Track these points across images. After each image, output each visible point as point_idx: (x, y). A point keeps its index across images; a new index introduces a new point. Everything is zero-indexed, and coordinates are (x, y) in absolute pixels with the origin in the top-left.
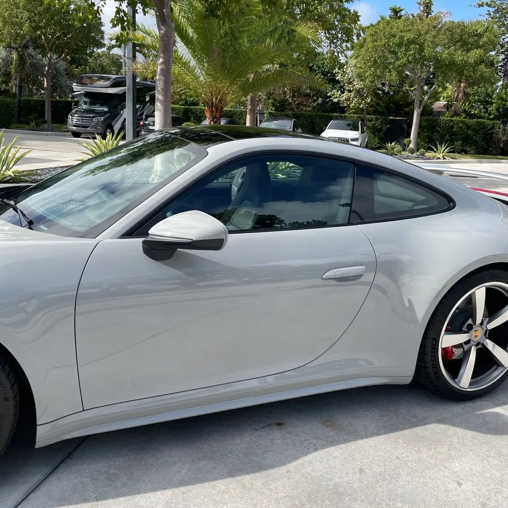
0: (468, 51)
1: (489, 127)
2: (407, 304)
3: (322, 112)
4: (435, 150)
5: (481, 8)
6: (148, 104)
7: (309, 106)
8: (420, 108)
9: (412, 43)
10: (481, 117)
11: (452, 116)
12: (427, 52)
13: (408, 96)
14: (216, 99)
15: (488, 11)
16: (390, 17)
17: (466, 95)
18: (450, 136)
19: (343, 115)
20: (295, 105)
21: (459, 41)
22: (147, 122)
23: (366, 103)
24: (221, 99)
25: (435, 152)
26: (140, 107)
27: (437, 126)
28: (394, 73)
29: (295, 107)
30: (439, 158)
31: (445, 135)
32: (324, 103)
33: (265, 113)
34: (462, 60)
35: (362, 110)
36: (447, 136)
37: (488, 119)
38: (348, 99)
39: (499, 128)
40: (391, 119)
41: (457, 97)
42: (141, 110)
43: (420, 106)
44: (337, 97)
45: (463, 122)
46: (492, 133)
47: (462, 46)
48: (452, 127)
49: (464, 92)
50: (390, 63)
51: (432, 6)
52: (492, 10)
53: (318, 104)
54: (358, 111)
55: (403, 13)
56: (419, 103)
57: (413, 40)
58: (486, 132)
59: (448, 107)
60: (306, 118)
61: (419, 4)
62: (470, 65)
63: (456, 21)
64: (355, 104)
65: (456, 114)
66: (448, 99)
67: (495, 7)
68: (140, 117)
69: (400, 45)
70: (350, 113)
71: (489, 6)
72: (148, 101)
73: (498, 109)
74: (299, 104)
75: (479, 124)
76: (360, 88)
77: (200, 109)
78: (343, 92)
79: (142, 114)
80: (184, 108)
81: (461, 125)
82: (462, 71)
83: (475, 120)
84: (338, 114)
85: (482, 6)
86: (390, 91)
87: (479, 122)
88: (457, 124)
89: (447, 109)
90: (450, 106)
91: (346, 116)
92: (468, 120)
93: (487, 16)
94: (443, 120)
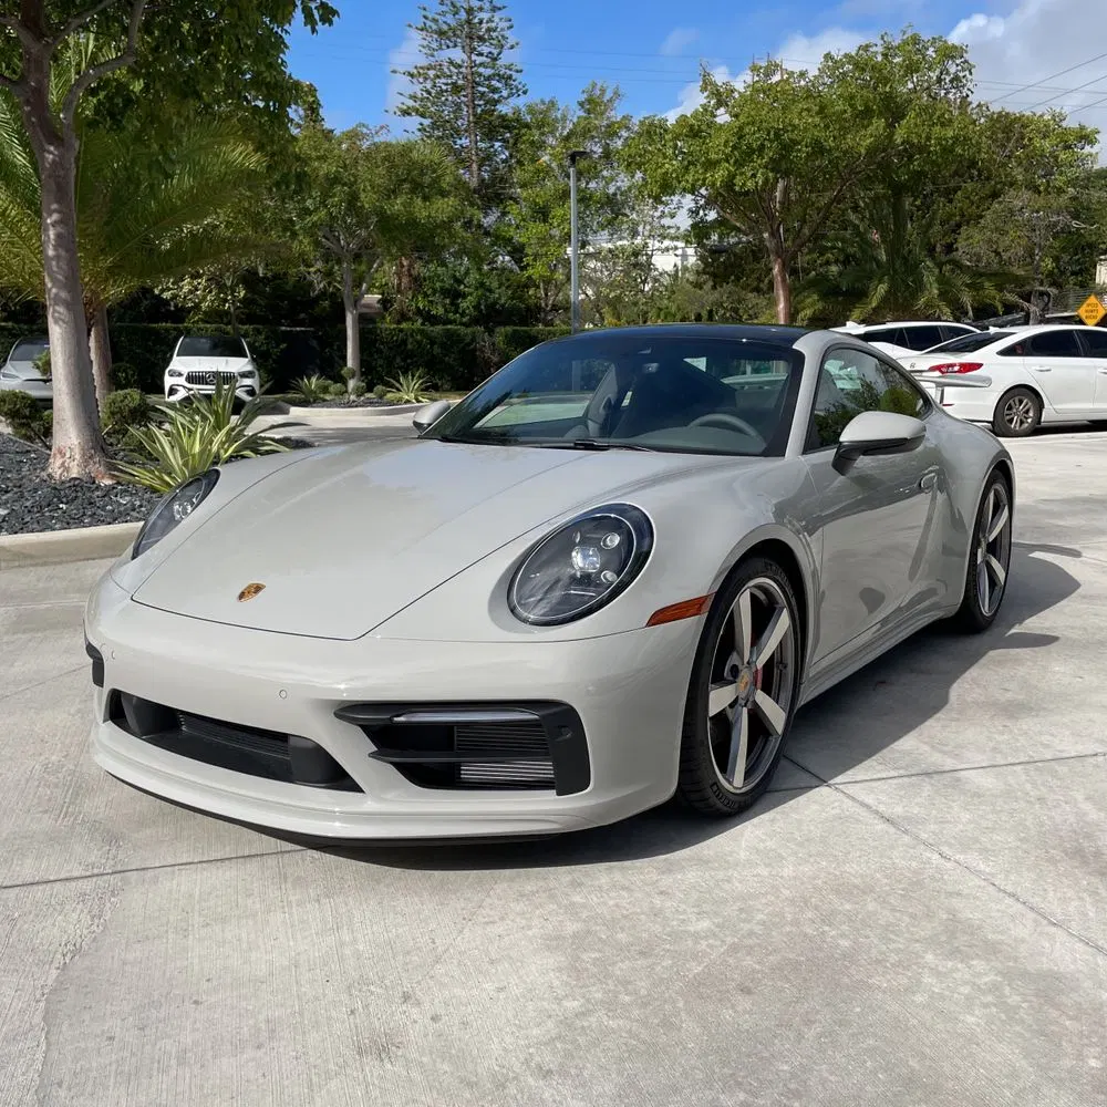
0: (429, 199)
1: (468, 340)
4: (398, 385)
5: (407, 117)
8: (355, 306)
10: (451, 322)
11: (399, 322)
12: (365, 200)
15: (421, 124)
17: (417, 282)
18: (404, 360)
19: (180, 325)
21: (406, 180)
23: (235, 300)
25: (399, 390)
27: (376, 340)
30: (408, 402)
31: (394, 357)
34: (429, 216)
36: (398, 360)
37: (462, 323)
39: (484, 341)
40: (282, 331)
41: (399, 285)
43: (355, 302)
45: (422, 332)
46: (475, 350)
47: (415, 190)
48: (404, 342)
50: (292, 220)
51: (321, 110)
52: (427, 122)
54: (213, 316)
56: (352, 298)
57: (335, 177)
58: (463, 348)
59: (386, 303)
64: (212, 301)
65: (403, 317)
66: (381, 290)
70: (198, 322)
73: (477, 307)
75: (449, 335)
81: (419, 337)
83: (440, 327)
84: (169, 325)
85: (409, 114)
86: (269, 275)
87: (448, 330)
88: (412, 336)
89: (386, 309)
90: (390, 301)
91: (186, 327)
92: (428, 328)
93: (419, 134)
94: (386, 330)
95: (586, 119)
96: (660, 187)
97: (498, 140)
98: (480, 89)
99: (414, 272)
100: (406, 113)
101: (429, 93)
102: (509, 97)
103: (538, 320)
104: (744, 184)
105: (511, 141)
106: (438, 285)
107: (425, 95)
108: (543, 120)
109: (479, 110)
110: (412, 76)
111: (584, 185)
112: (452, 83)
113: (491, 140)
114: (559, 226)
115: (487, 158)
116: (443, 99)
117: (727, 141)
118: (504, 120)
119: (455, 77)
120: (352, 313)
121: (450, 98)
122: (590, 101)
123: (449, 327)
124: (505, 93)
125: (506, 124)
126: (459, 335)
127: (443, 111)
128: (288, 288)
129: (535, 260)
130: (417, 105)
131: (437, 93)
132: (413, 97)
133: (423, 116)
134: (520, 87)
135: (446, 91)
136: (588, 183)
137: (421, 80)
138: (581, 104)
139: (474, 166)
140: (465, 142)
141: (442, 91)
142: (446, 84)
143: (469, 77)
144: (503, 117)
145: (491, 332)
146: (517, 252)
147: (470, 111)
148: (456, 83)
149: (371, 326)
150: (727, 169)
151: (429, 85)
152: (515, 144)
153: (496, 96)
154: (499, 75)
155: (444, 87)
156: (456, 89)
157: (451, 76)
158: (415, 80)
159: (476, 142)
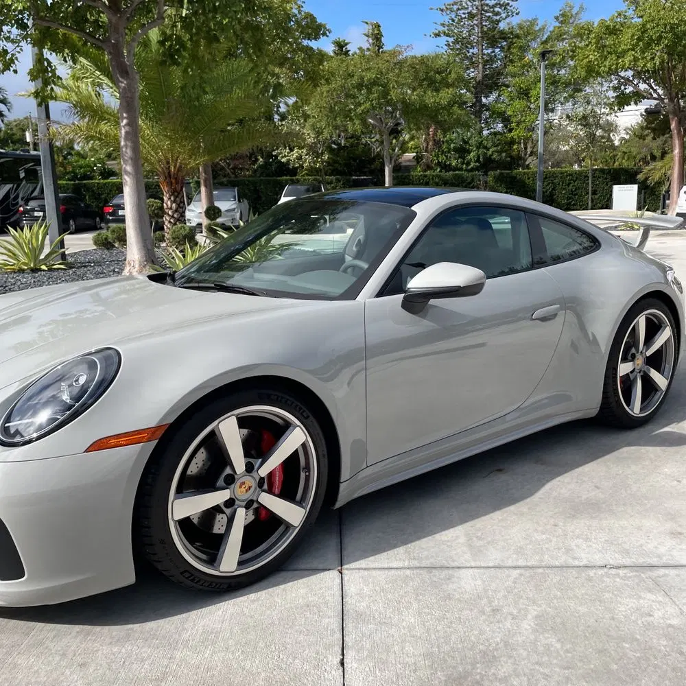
0: (437, 90)
1: (469, 180)
2: (591, 338)
3: (268, 175)
5: (438, 38)
6: (24, 182)
7: (248, 170)
8: (391, 163)
9: (375, 85)
10: (461, 169)
11: (425, 171)
12: (394, 95)
13: (370, 149)
14: (175, 167)
15: (447, 41)
16: (335, 53)
17: (437, 144)
19: (294, 178)
20: (230, 169)
21: (424, 80)
22: (28, 208)
23: (323, 161)
24: (180, 167)
26: (13, 187)
28: (357, 122)
29: (230, 173)
32: (266, 164)
33: (190, 183)
34: (435, 102)
35: (318, 171)
37: (466, 170)
38: (300, 158)
39: (480, 180)
40: (354, 180)
41: (427, 147)
42: (15, 192)
43: (391, 160)
44: (285, 156)
45: (438, 176)
47: (429, 86)
49: (435, 140)
50: (350, 110)
51: (383, 38)
52: (451, 40)
53: (260, 166)
54: (313, 171)
55: (349, 47)
56: (389, 158)
57: (374, 81)
59: (418, 159)
60: (247, 185)
61: (367, 36)
62: (444, 108)
63: (418, 55)
64: (309, 163)
65: (429, 167)
66: (416, 150)
67: (454, 36)
68: (14, 201)
69: (360, 86)
70: (303, 176)
71: (447, 36)
72: (24, 178)
73: (477, 160)
74: (235, 168)
75: (457, 178)
76: (313, 143)
77: (98, 184)
78: (292, 150)
79: (17, 197)
80: (73, 184)
81: (436, 180)
82: (436, 115)
83: (451, 173)
84: (288, 178)
85: (439, 36)
86: (348, 145)
87: (456, 175)
88: (433, 179)
89: (418, 163)
90: (420, 158)
91: (297, 179)
92: (444, 174)
93: (446, 48)
94: (416, 176)
95: (559, 27)
96: (586, 72)
97: (498, 47)
98: (487, 14)
99: (437, 139)
100: (437, 35)
101: (453, 21)
102: (506, 18)
103: (519, 166)
104: (645, 65)
105: (506, 47)
106: (452, 146)
107: (451, 22)
108: (528, 31)
109: (485, 29)
110: (442, 10)
111: (556, 72)
112: (468, 13)
113: (493, 47)
114: (535, 102)
115: (491, 60)
116: (462, 23)
117: (633, 36)
118: (503, 34)
119: (470, 9)
120: (389, 167)
121: (466, 23)
122: (563, 15)
123: (457, 172)
124: (504, 15)
125: (503, 35)
126: (463, 178)
127: (462, 32)
128: (357, 152)
129: (518, 125)
130: (446, 29)
131: (459, 20)
132: (443, 25)
133: (448, 35)
134: (514, 10)
135: (465, 18)
136: (559, 71)
137: (448, 12)
138: (557, 18)
139: (480, 66)
140: (475, 51)
141: (462, 18)
142: (464, 14)
143: (479, 8)
144: (502, 32)
145: (486, 174)
146: (506, 120)
147: (480, 30)
148: (471, 11)
149: (407, 174)
150: (633, 55)
151: (453, 15)
152: (509, 48)
153: (498, 18)
154: (499, 4)
155: (463, 16)
156: (471, 16)
157: (467, 8)
158: (444, 13)
159: (483, 50)
